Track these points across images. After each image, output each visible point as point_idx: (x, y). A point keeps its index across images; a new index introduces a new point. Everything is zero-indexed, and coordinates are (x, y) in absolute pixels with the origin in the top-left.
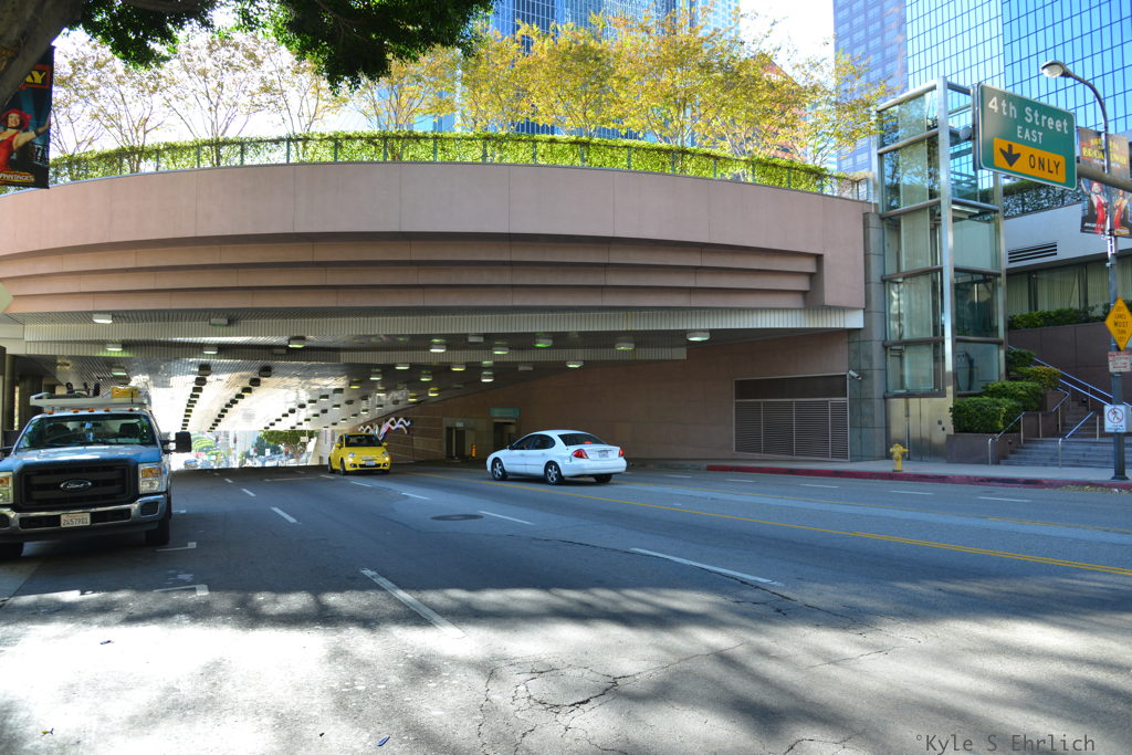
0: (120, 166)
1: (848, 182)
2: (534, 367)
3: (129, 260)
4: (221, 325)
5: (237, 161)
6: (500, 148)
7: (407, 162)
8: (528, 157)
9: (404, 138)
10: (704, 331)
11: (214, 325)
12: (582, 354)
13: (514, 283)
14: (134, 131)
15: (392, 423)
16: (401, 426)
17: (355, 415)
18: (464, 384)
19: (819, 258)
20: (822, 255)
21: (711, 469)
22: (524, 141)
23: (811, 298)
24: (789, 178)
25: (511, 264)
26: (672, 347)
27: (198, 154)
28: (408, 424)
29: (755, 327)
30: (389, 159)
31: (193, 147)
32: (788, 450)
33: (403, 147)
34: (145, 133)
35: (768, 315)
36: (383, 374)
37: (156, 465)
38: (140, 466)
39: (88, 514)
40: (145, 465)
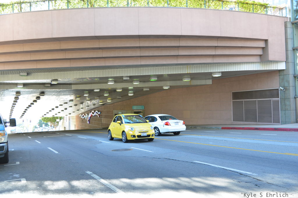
1: (278, 9)
4: (24, 76)
6: (134, 1)
7: (97, 8)
10: (219, 72)
11: (22, 76)
13: (141, 55)
17: (78, 110)
18: (122, 97)
19: (266, 41)
21: (223, 128)
23: (263, 58)
24: (253, 8)
25: (140, 47)
26: (206, 79)
27: (13, 7)
29: (240, 70)
30: (89, 7)
31: (11, 5)
32: (255, 120)
35: (245, 65)
36: (89, 93)
37: (3, 132)
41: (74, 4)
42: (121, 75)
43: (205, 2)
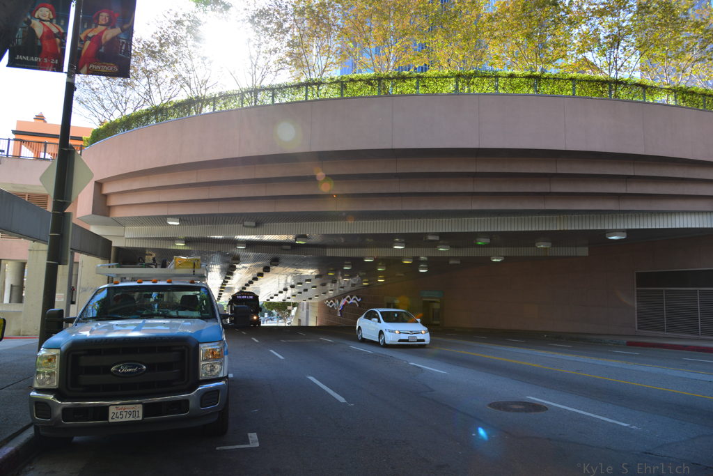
0: (189, 111)
2: (461, 261)
3: (192, 178)
4: (250, 227)
5: (269, 102)
6: (468, 84)
8: (493, 91)
9: (393, 79)
11: (247, 227)
12: (504, 251)
13: (476, 191)
14: (199, 89)
15: (348, 299)
16: (355, 301)
17: (325, 293)
18: (405, 273)
21: (630, 344)
22: (488, 77)
25: (475, 175)
26: (576, 247)
27: (242, 99)
28: (359, 300)
29: (674, 227)
30: (383, 94)
31: (238, 95)
32: (693, 330)
33: (393, 86)
34: (206, 89)
36: (352, 265)
37: (218, 345)
38: (201, 346)
39: (141, 406)
40: (206, 345)
41: (352, 89)
42: (425, 231)
43: (611, 87)
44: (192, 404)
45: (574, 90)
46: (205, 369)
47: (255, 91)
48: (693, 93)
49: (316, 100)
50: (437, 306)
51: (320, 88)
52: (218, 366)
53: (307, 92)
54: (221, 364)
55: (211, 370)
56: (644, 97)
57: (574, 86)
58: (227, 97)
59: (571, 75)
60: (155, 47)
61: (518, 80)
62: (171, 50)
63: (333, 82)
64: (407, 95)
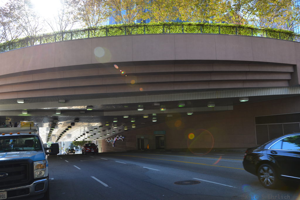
0: (27, 44)
2: (173, 115)
4: (63, 102)
5: (70, 39)
6: (169, 29)
7: (134, 35)
8: (181, 31)
9: (132, 26)
10: (246, 97)
11: (60, 102)
12: (193, 109)
13: (175, 81)
14: (32, 32)
15: (118, 138)
16: (121, 139)
17: (105, 135)
20: (296, 65)
22: (179, 25)
23: (292, 82)
25: (175, 73)
27: (55, 38)
28: (123, 138)
30: (127, 34)
31: (53, 35)
33: (132, 30)
34: (36, 32)
35: (274, 90)
36: (118, 120)
37: (43, 162)
38: (35, 163)
39: (6, 192)
40: (37, 162)
41: (112, 32)
42: (152, 101)
43: (237, 29)
44: (31, 190)
45: (219, 31)
46: (37, 173)
47: (62, 33)
48: (275, 31)
49: (94, 38)
50: (162, 139)
51: (96, 31)
52: (43, 172)
53: (89, 34)
54: (45, 171)
55: (40, 174)
56: (252, 34)
57: (219, 29)
58: (47, 36)
59: (218, 24)
60: (8, 11)
61: (193, 27)
62: (16, 12)
63: (102, 28)
64: (140, 35)
